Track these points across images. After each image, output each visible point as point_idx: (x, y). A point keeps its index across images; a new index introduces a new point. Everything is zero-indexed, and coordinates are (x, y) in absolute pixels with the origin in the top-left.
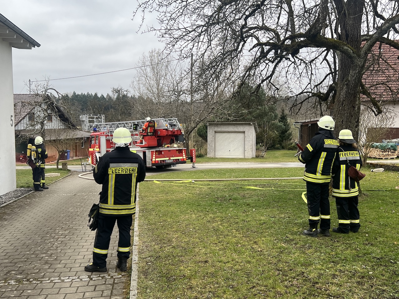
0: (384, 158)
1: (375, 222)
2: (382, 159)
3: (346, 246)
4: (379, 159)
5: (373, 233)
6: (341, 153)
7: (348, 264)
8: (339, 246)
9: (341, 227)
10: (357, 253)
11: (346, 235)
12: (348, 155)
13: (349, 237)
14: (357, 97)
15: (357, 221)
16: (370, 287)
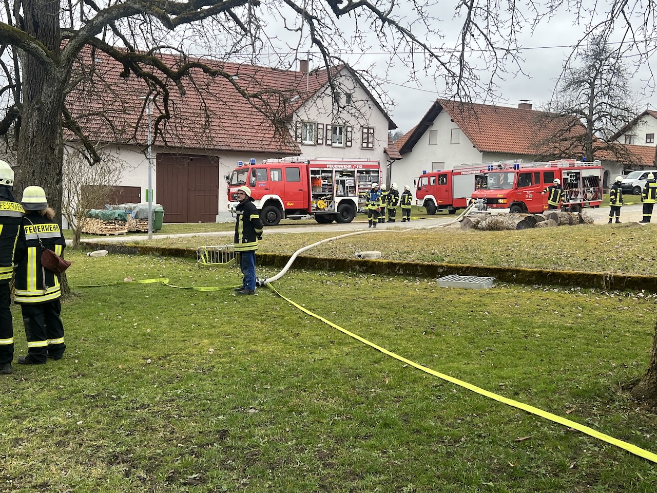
0: (108, 234)
1: (91, 338)
2: (105, 235)
3: (40, 386)
4: (101, 235)
5: (86, 356)
6: (28, 226)
7: (44, 416)
8: (28, 388)
9: (32, 354)
10: (59, 393)
11: (42, 366)
12: (40, 230)
13: (47, 369)
14: (57, 133)
15: (60, 341)
16: (78, 446)
